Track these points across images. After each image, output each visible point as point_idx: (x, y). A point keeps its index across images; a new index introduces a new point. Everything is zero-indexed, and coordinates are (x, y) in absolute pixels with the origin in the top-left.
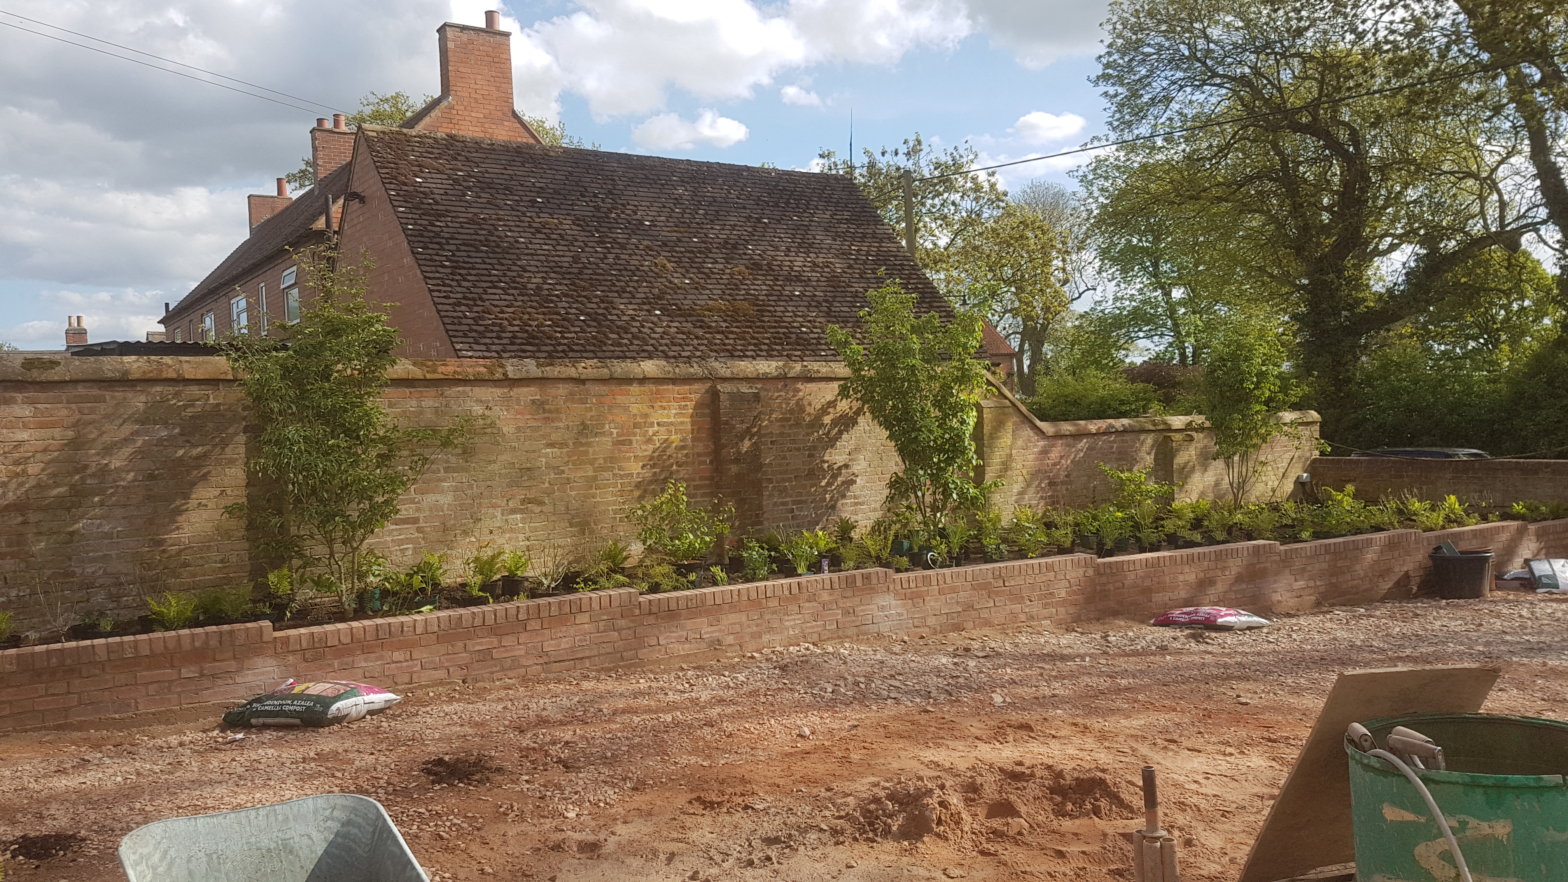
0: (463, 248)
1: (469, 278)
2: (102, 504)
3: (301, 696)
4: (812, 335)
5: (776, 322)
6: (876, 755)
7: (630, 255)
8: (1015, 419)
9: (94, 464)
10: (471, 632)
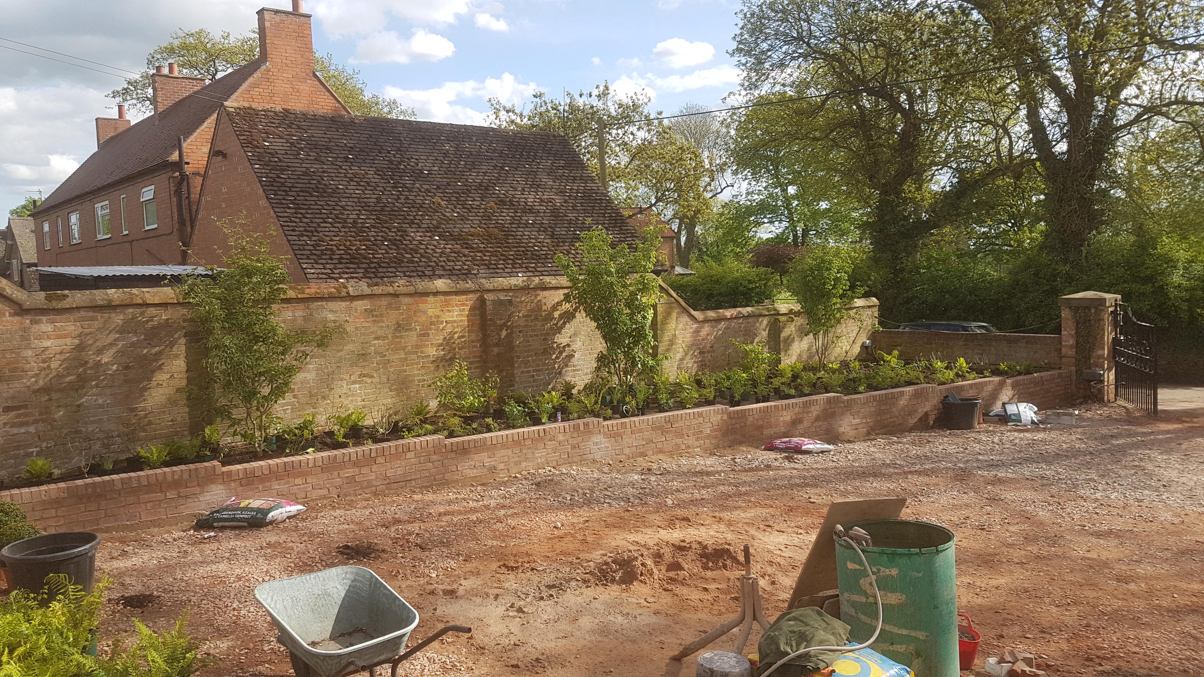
0: (301, 194)
1: (307, 216)
2: (97, 386)
3: (246, 509)
4: (542, 252)
5: (517, 243)
6: (601, 538)
7: (415, 196)
8: (678, 310)
9: (91, 361)
10: (341, 465)
